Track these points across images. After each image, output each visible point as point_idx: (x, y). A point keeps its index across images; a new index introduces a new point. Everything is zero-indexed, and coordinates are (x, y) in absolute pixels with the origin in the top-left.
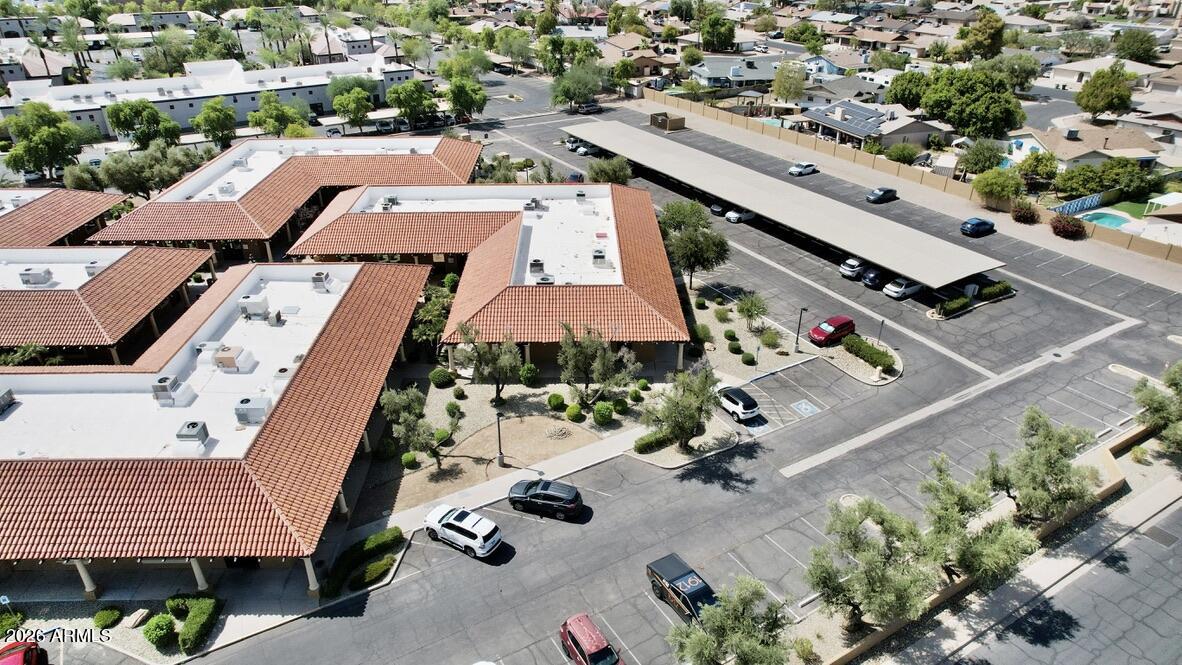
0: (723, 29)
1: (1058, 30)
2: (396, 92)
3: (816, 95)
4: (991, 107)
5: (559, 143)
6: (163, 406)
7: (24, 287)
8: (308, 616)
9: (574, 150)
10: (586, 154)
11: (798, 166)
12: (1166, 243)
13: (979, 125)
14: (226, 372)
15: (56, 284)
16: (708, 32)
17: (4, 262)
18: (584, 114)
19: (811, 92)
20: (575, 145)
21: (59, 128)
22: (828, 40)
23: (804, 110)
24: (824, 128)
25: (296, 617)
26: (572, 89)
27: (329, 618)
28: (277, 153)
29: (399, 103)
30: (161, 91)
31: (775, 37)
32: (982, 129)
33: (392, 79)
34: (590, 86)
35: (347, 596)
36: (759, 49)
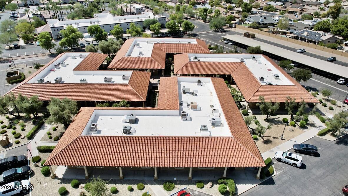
0: (249, 7)
1: (346, 8)
2: (169, 24)
3: (291, 28)
5: (220, 41)
6: (183, 120)
7: (105, 83)
8: (260, 184)
9: (228, 43)
10: (232, 45)
11: (300, 50)
14: (193, 110)
15: (114, 82)
16: (244, 8)
17: (93, 75)
18: (220, 32)
19: (289, 27)
20: (228, 42)
21: (76, 33)
22: (277, 10)
23: (291, 33)
24: (301, 38)
25: (256, 185)
26: (217, 24)
27: (266, 185)
28: (146, 42)
29: (169, 27)
30: (91, 22)
31: (260, 10)
33: (160, 20)
34: (223, 24)
35: (267, 179)
36: (259, 13)
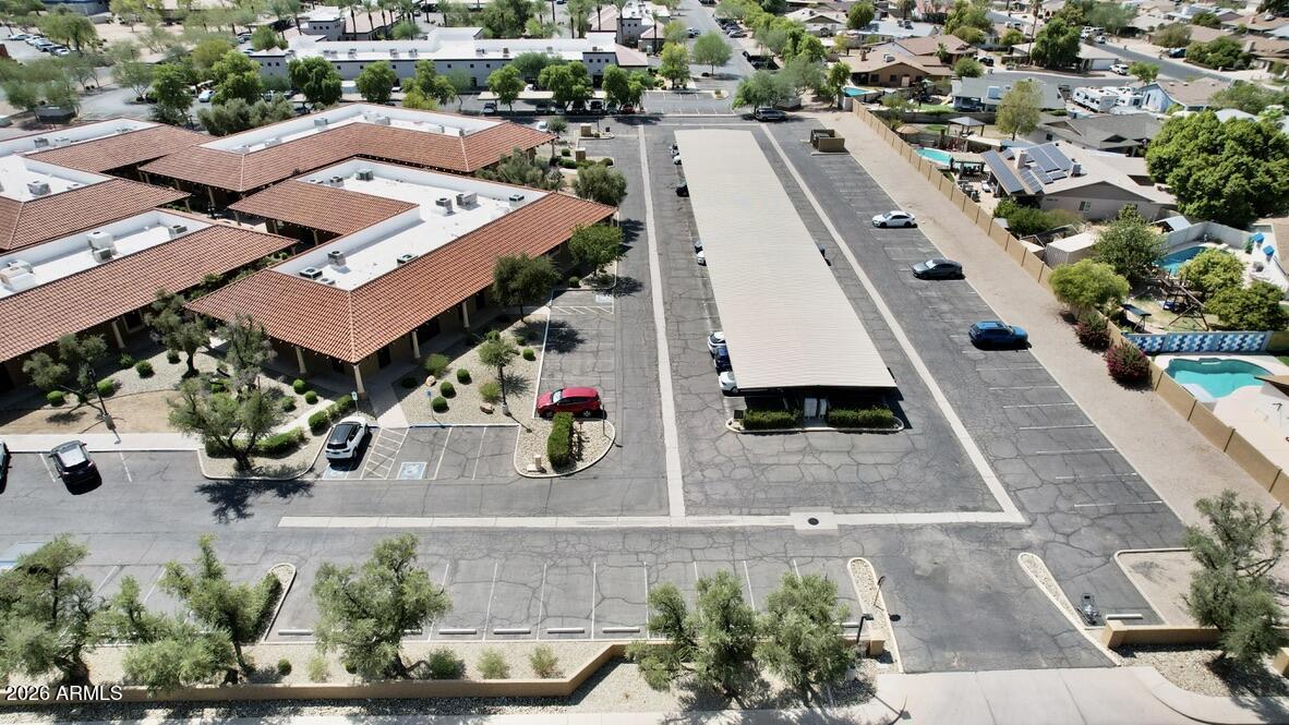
3: (1055, 133)
4: (1233, 176)
12: (1228, 426)
13: (1205, 201)
19: (1052, 128)
21: (244, 76)
22: (1253, 64)
23: (1002, 149)
26: (753, 91)
31: (1175, 55)
32: (1209, 208)
33: (590, 61)
36: (1116, 69)
